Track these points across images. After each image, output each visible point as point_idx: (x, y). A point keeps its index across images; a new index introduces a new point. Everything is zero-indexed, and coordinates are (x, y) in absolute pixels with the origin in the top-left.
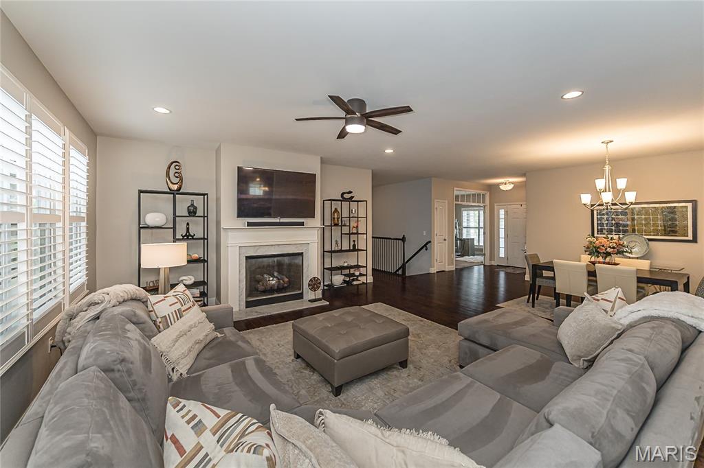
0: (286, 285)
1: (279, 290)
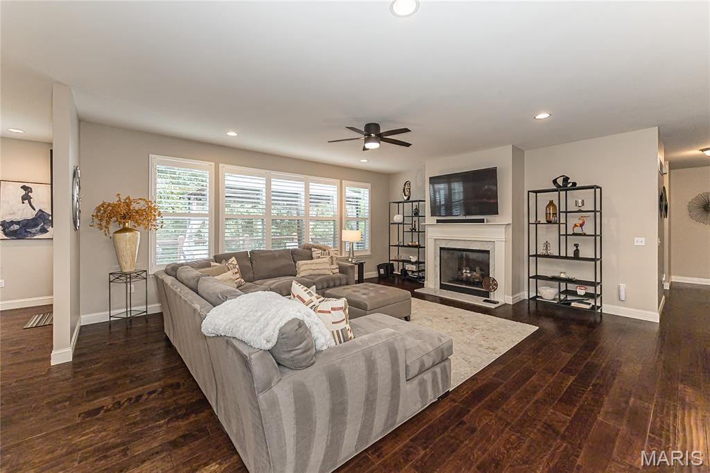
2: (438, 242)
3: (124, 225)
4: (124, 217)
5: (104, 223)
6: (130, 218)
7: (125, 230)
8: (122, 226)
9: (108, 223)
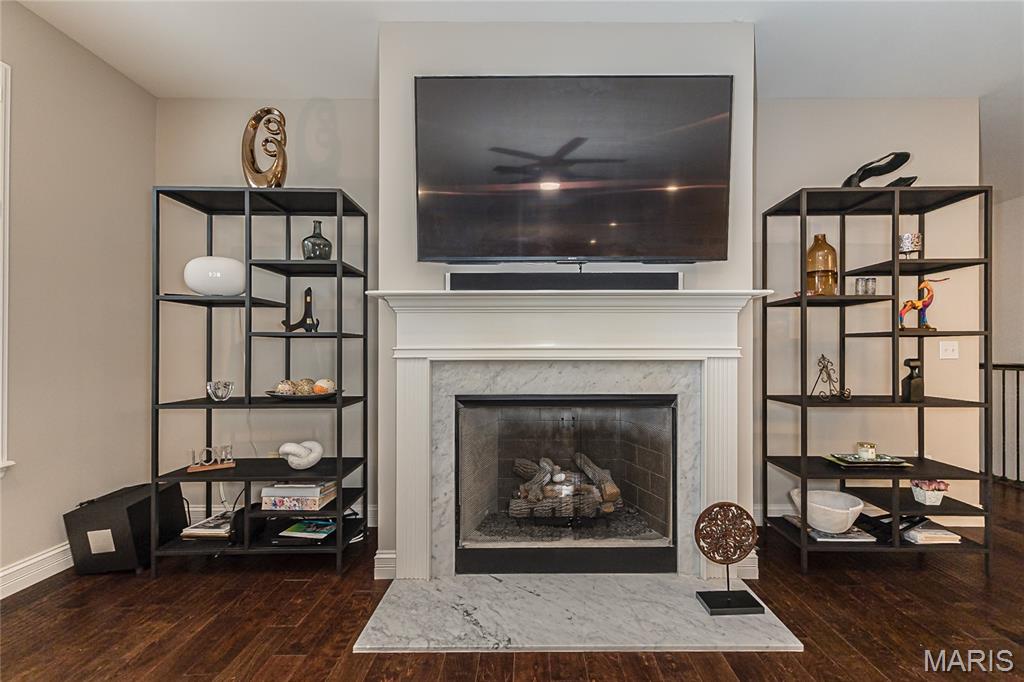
0: (609, 508)
1: (582, 521)
2: (447, 376)
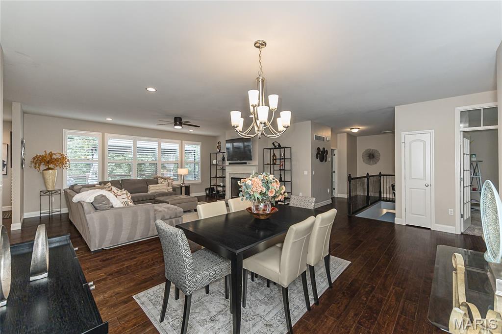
2: (230, 175)
3: (49, 166)
4: (48, 162)
5: (37, 166)
6: (51, 163)
7: (49, 169)
8: (47, 167)
9: (39, 165)
